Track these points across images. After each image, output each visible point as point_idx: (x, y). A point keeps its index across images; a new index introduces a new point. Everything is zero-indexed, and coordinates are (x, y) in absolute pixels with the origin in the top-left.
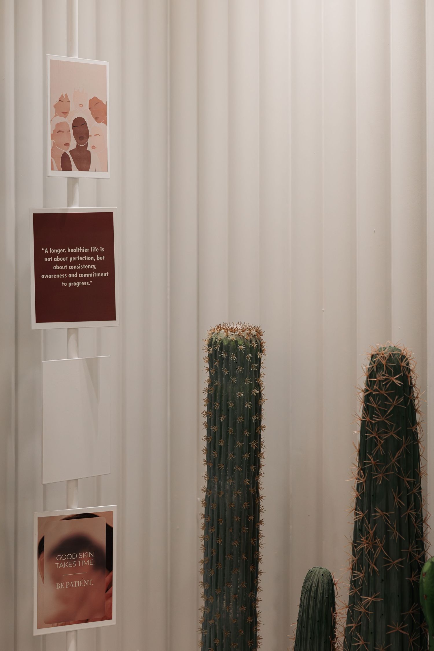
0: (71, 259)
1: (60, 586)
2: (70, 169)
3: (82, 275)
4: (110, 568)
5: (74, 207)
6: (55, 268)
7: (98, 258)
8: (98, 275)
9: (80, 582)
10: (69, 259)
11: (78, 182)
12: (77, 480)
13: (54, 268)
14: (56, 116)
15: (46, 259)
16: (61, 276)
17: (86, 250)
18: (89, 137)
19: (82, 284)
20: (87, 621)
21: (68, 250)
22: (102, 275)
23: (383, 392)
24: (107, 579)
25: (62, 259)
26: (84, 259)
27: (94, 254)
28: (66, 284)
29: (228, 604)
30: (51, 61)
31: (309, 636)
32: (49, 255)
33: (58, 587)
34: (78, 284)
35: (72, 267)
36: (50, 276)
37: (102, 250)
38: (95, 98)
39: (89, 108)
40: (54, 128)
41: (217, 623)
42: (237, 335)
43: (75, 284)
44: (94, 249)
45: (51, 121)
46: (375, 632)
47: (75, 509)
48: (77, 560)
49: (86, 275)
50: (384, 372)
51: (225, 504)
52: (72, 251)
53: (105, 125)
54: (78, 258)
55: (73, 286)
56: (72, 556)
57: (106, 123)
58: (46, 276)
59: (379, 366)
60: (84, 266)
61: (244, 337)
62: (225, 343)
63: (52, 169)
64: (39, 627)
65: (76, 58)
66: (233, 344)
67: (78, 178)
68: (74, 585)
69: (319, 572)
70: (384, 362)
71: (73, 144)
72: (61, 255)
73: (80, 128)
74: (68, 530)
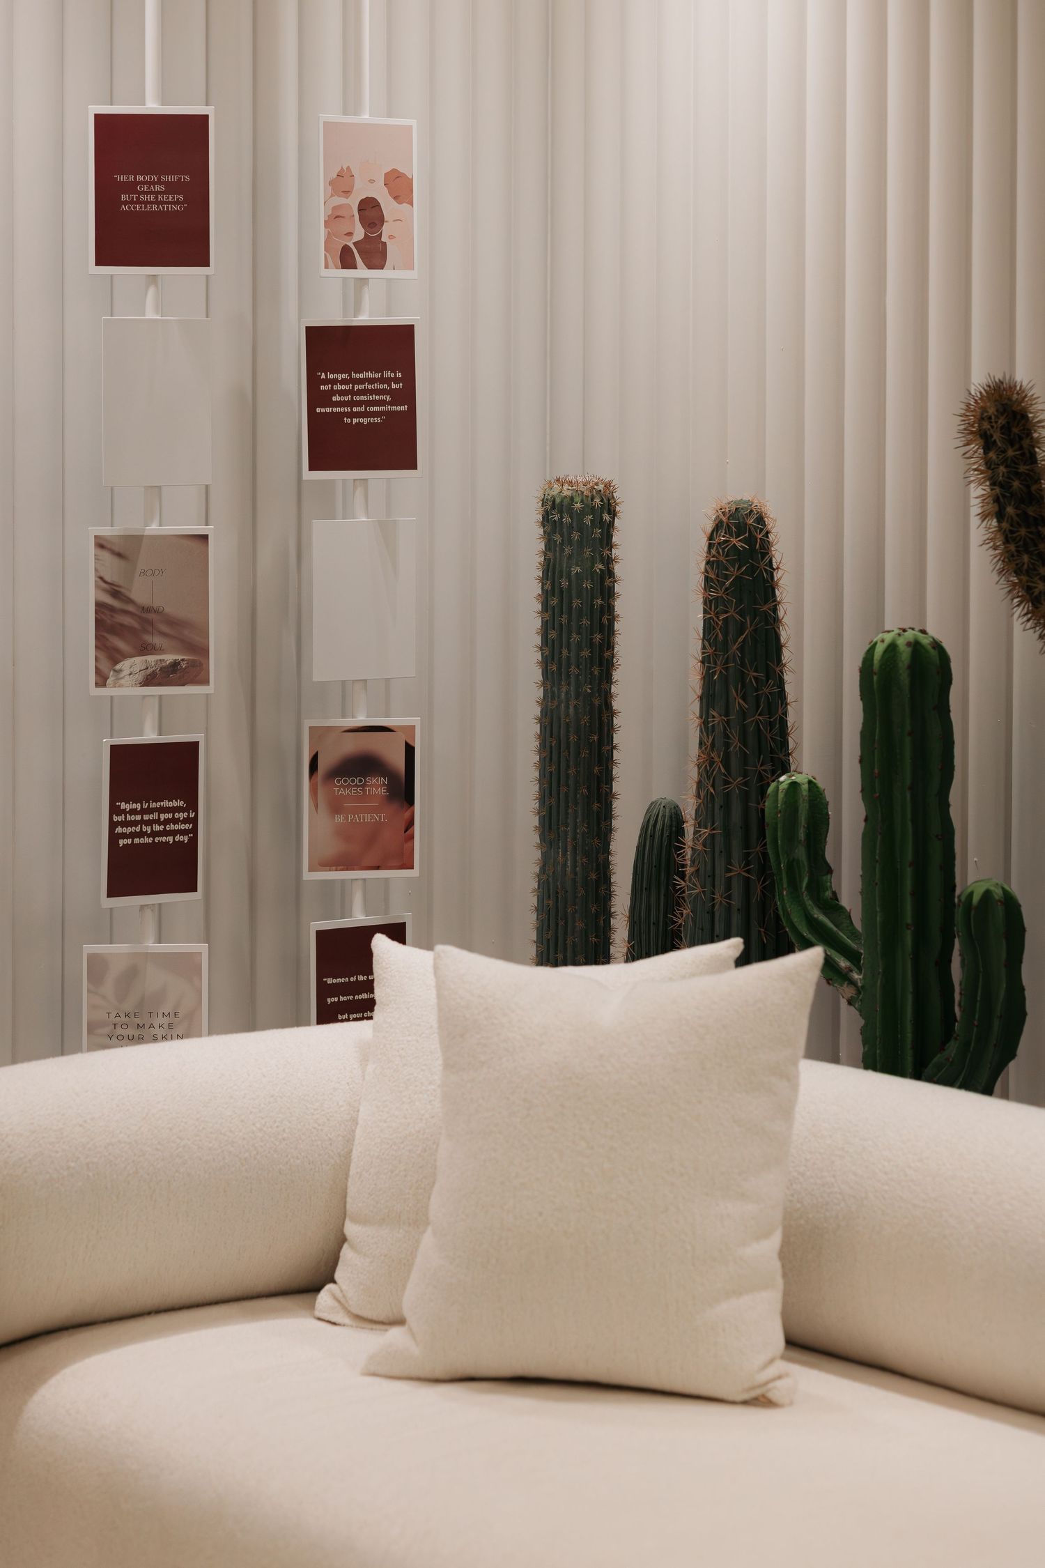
0: (356, 387)
1: (340, 819)
2: (355, 267)
3: (372, 409)
4: (411, 802)
5: (360, 318)
6: (336, 398)
7: (394, 386)
8: (394, 408)
9: (367, 816)
10: (353, 387)
11: (368, 286)
12: (366, 680)
13: (334, 399)
14: (332, 196)
15: (322, 387)
16: (342, 409)
17: (377, 375)
18: (385, 223)
19: (372, 420)
20: (378, 868)
21: (353, 374)
22: (398, 408)
23: (722, 558)
24: (407, 814)
25: (343, 387)
26: (374, 387)
27: (388, 381)
28: (349, 421)
29: (565, 854)
30: (325, 123)
31: (644, 886)
32: (327, 382)
33: (338, 820)
34: (365, 421)
35: (358, 398)
36: (328, 410)
37: (399, 375)
38: (394, 171)
39: (385, 185)
40: (330, 213)
41: (551, 880)
42: (574, 489)
43: (362, 420)
44: (390, 374)
45: (325, 203)
46: (713, 876)
47: (362, 720)
48: (364, 786)
49: (376, 409)
50: (724, 531)
51: (559, 719)
52: (357, 376)
53: (411, 207)
54: (366, 385)
55: (359, 424)
56: (357, 781)
57: (411, 203)
58: (323, 410)
59: (720, 525)
60: (374, 396)
61: (583, 493)
62: (558, 500)
63: (326, 267)
64: (311, 870)
65: (366, 117)
66: (566, 502)
67: (368, 279)
68: (360, 820)
69: (661, 803)
70: (724, 519)
71: (359, 233)
72: (343, 382)
73: (370, 212)
74: (352, 746)
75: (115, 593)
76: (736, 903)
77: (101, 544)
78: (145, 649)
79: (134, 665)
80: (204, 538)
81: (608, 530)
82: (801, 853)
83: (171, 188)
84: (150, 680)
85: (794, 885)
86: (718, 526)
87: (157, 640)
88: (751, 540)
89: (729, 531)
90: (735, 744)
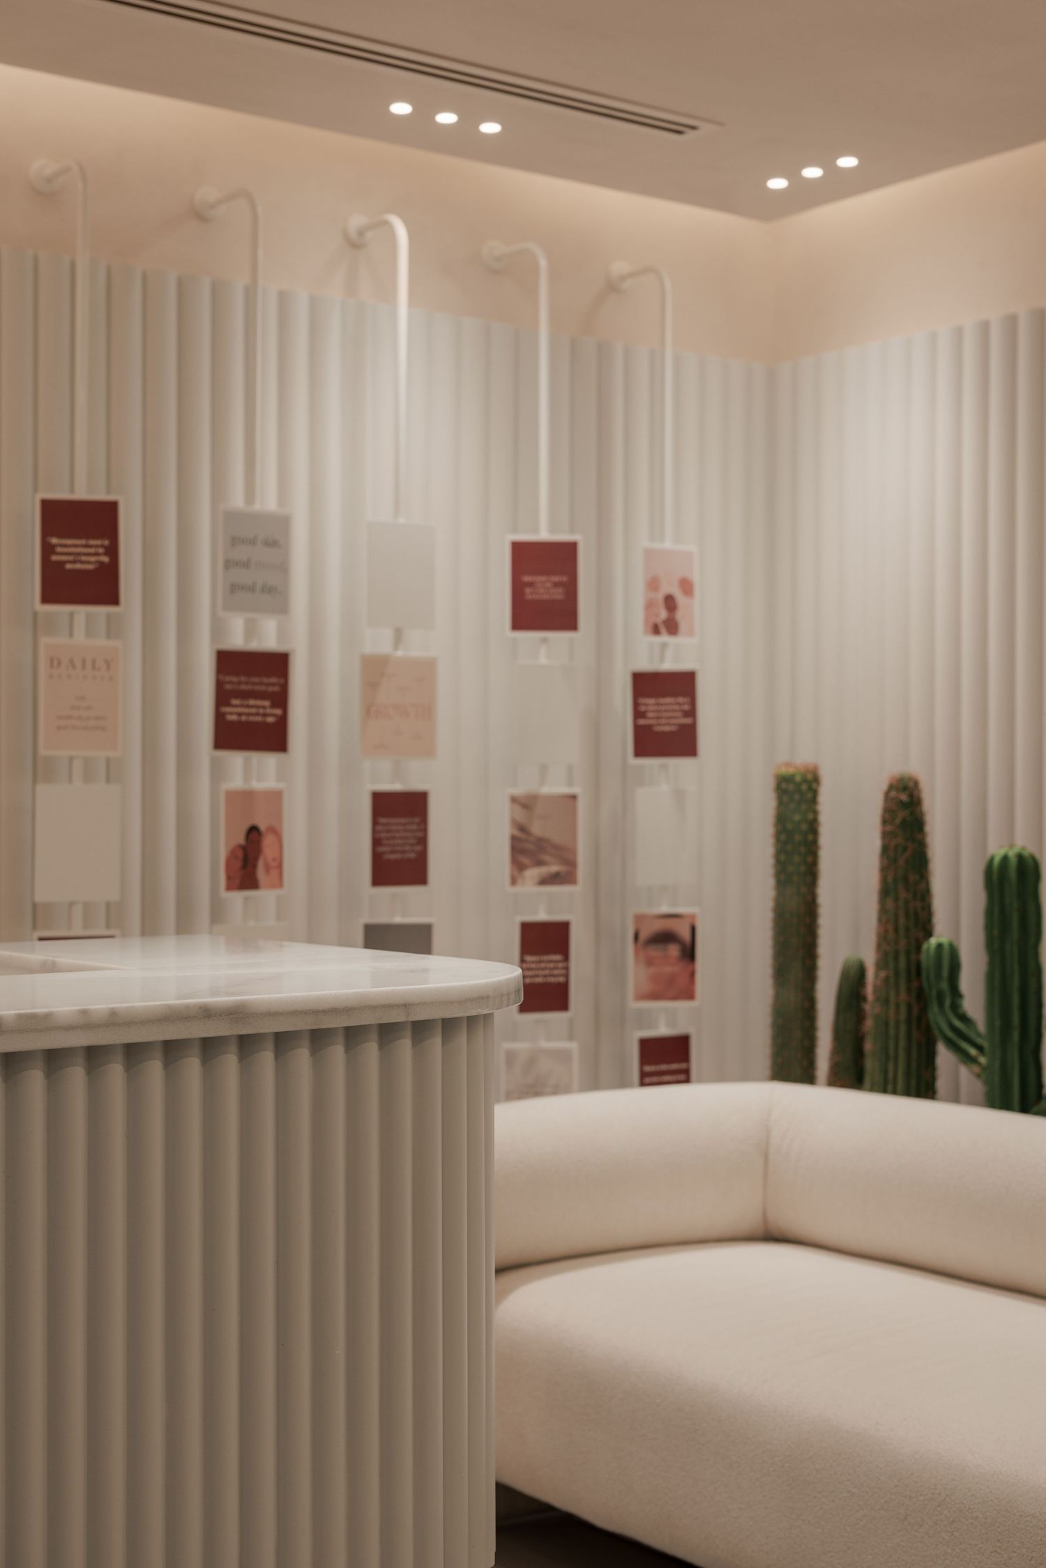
1: (652, 969)
2: (660, 635)
4: (693, 959)
5: (664, 666)
7: (684, 707)
8: (684, 721)
9: (669, 968)
13: (648, 715)
14: (649, 592)
15: (642, 707)
16: (653, 722)
17: (674, 701)
18: (678, 609)
19: (670, 728)
21: (659, 700)
22: (687, 721)
23: (893, 807)
24: (691, 968)
25: (654, 708)
26: (672, 708)
27: (681, 704)
28: (657, 728)
30: (640, 548)
32: (644, 704)
33: (650, 970)
34: (667, 728)
36: (645, 722)
38: (684, 577)
39: (678, 586)
40: (648, 602)
42: (795, 769)
43: (664, 728)
44: (681, 700)
45: (643, 596)
48: (666, 950)
49: (673, 721)
50: (894, 791)
53: (692, 600)
54: (667, 707)
55: (663, 730)
56: (662, 947)
57: (693, 597)
58: (642, 722)
61: (800, 771)
62: (786, 776)
63: (643, 635)
64: (634, 1001)
65: (668, 545)
66: (790, 777)
68: (664, 970)
70: (894, 783)
72: (654, 705)
73: (670, 602)
74: (658, 926)
75: (522, 828)
76: (903, 1016)
77: (514, 800)
78: (540, 863)
79: (533, 873)
80: (574, 797)
81: (815, 793)
82: (944, 985)
83: (556, 585)
84: (544, 881)
85: (941, 1004)
86: (891, 787)
87: (546, 858)
88: (911, 796)
89: (897, 789)
90: (902, 921)
